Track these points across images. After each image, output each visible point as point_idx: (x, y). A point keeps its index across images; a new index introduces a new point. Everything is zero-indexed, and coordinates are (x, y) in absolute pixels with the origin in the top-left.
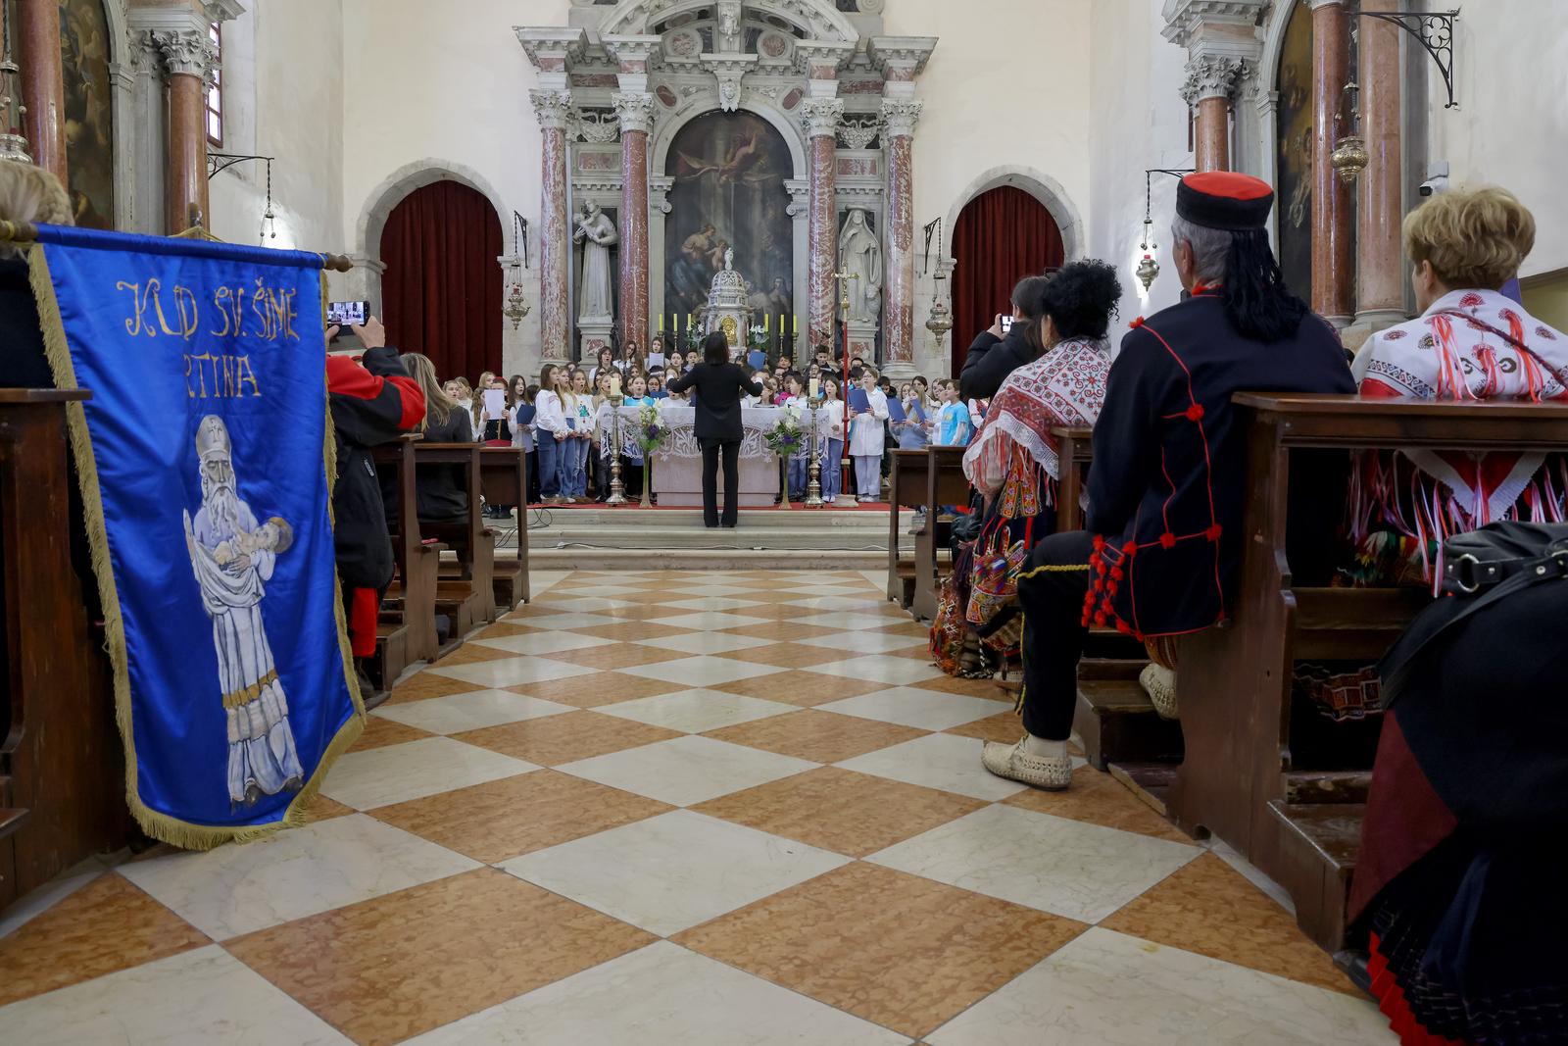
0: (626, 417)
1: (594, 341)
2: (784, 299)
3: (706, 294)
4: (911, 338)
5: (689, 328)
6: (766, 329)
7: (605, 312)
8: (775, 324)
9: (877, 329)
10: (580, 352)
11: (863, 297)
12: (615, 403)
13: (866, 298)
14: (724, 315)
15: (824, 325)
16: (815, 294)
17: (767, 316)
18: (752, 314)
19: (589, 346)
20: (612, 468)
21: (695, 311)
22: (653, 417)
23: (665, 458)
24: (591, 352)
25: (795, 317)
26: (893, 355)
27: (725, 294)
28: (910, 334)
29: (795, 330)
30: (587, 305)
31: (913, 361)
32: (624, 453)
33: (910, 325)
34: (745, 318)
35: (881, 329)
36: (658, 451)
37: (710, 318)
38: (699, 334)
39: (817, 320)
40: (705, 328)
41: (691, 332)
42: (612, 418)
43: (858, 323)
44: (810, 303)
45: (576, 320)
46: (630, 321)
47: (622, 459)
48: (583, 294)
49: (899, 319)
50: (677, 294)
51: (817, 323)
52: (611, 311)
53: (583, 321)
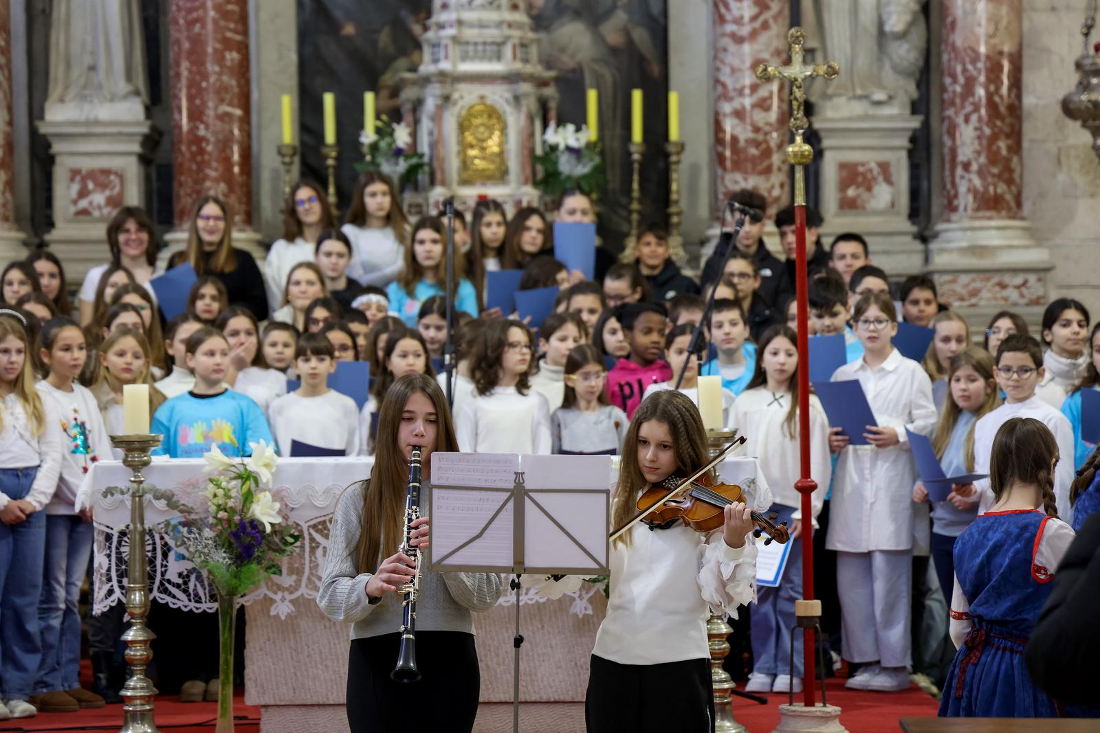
0: (170, 500)
1: (91, 175)
2: (641, 36)
3: (417, 29)
4: (1016, 148)
5: (368, 136)
6: (591, 132)
7: (123, 86)
8: (616, 115)
9: (915, 123)
10: (49, 202)
11: (873, 30)
12: (136, 457)
13: (881, 33)
14: (467, 95)
15: (760, 117)
16: (730, 28)
17: (592, 96)
18: (550, 91)
19: (75, 188)
20: (127, 644)
21: (388, 79)
22: (248, 497)
23: (283, 608)
24: (83, 204)
25: (673, 98)
26: (965, 200)
27: (470, 34)
28: (1016, 136)
29: (674, 134)
30: (68, 66)
31: (1027, 207)
32: (164, 599)
33: (1015, 110)
34: (531, 104)
35: (926, 124)
36: (264, 590)
37: (430, 104)
38: (398, 153)
39: (736, 104)
40: (414, 135)
41: (374, 147)
42: (127, 498)
43: (858, 108)
44: (717, 54)
45: (36, 112)
46: (196, 115)
47: (157, 616)
48: (58, 38)
49: (981, 92)
50: (333, 27)
51: (739, 114)
52: (140, 81)
53: (58, 115)
